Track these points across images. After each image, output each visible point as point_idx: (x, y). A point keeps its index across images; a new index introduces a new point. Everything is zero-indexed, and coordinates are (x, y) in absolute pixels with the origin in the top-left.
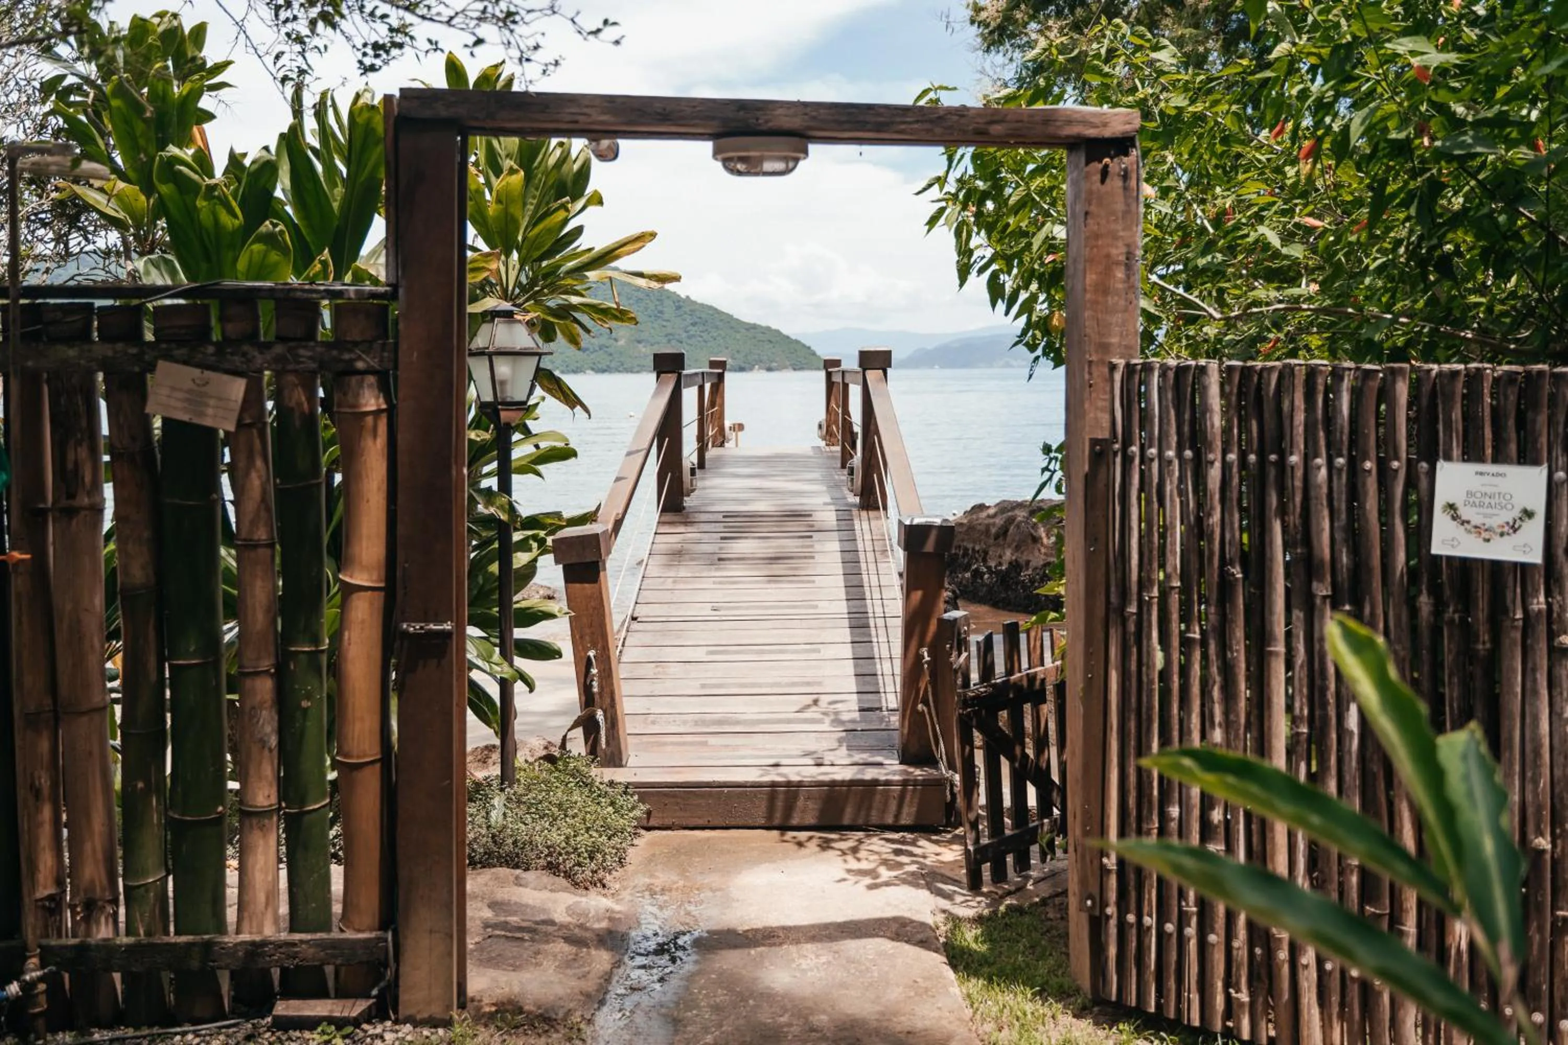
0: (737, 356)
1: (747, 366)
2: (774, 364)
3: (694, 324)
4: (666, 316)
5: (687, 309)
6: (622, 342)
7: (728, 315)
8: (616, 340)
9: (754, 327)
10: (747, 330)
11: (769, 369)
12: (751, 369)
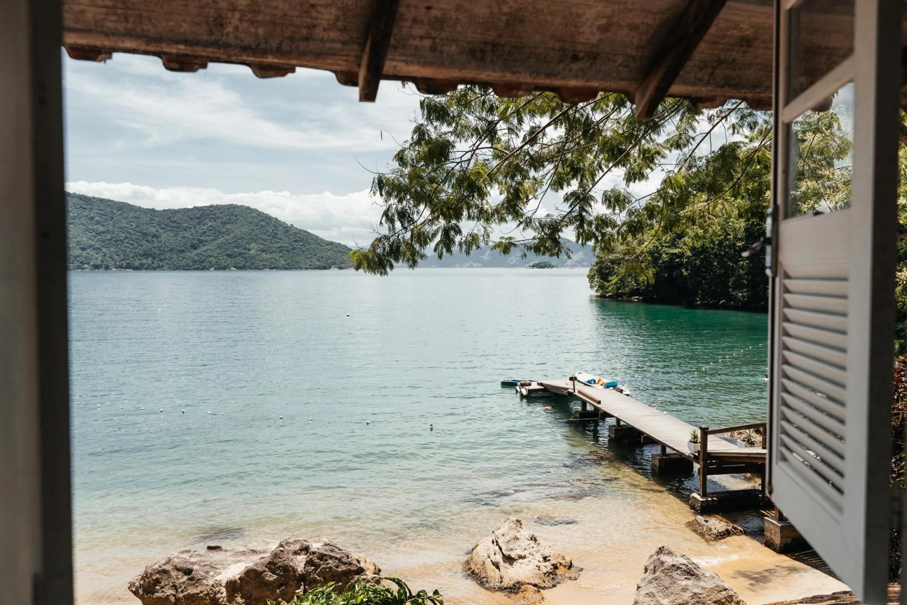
0: (321, 260)
1: (328, 266)
2: (343, 265)
3: (296, 241)
4: (279, 236)
5: (291, 232)
6: (253, 252)
7: (316, 236)
8: (249, 250)
9: (332, 243)
10: (327, 245)
11: (341, 268)
12: (330, 268)
